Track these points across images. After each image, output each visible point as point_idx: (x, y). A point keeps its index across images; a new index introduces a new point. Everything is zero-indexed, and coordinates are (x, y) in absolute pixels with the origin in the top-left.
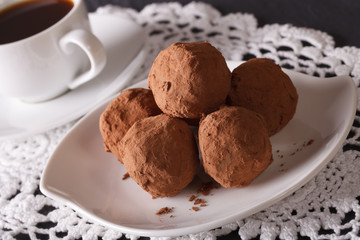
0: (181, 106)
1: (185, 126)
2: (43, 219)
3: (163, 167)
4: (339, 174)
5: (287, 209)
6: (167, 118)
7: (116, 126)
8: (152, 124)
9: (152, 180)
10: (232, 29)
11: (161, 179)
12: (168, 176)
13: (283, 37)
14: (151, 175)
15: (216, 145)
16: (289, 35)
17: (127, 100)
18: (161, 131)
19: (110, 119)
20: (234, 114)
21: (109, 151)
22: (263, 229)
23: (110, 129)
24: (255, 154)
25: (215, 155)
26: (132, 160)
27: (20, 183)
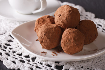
0: (61, 23)
1: (60, 30)
2: (8, 43)
3: (48, 38)
4: (100, 62)
5: (81, 65)
6: (56, 25)
7: (40, 24)
8: (51, 25)
9: (44, 41)
10: (87, 16)
11: (47, 42)
12: (49, 42)
13: (100, 22)
14: (44, 40)
15: (67, 37)
16: (103, 22)
17: (47, 17)
18: (52, 28)
19: (39, 21)
20: (76, 31)
21: (35, 31)
22: (71, 68)
23: (38, 24)
24: (77, 45)
25: (65, 40)
26: (40, 33)
27: (6, 32)
